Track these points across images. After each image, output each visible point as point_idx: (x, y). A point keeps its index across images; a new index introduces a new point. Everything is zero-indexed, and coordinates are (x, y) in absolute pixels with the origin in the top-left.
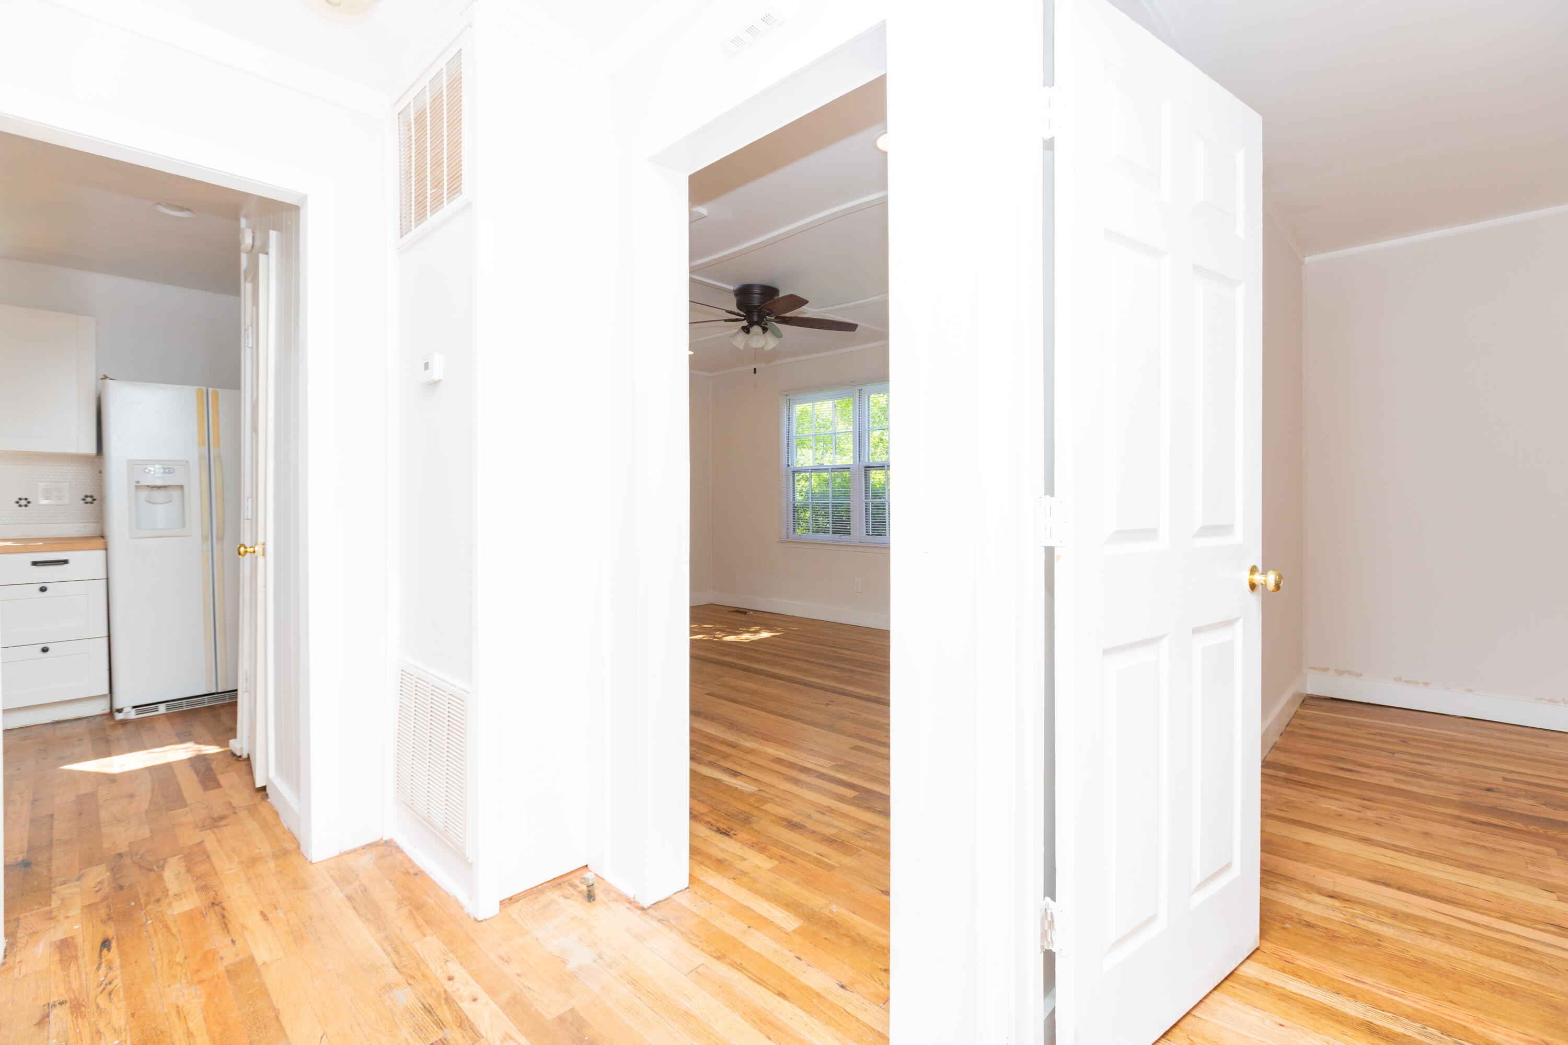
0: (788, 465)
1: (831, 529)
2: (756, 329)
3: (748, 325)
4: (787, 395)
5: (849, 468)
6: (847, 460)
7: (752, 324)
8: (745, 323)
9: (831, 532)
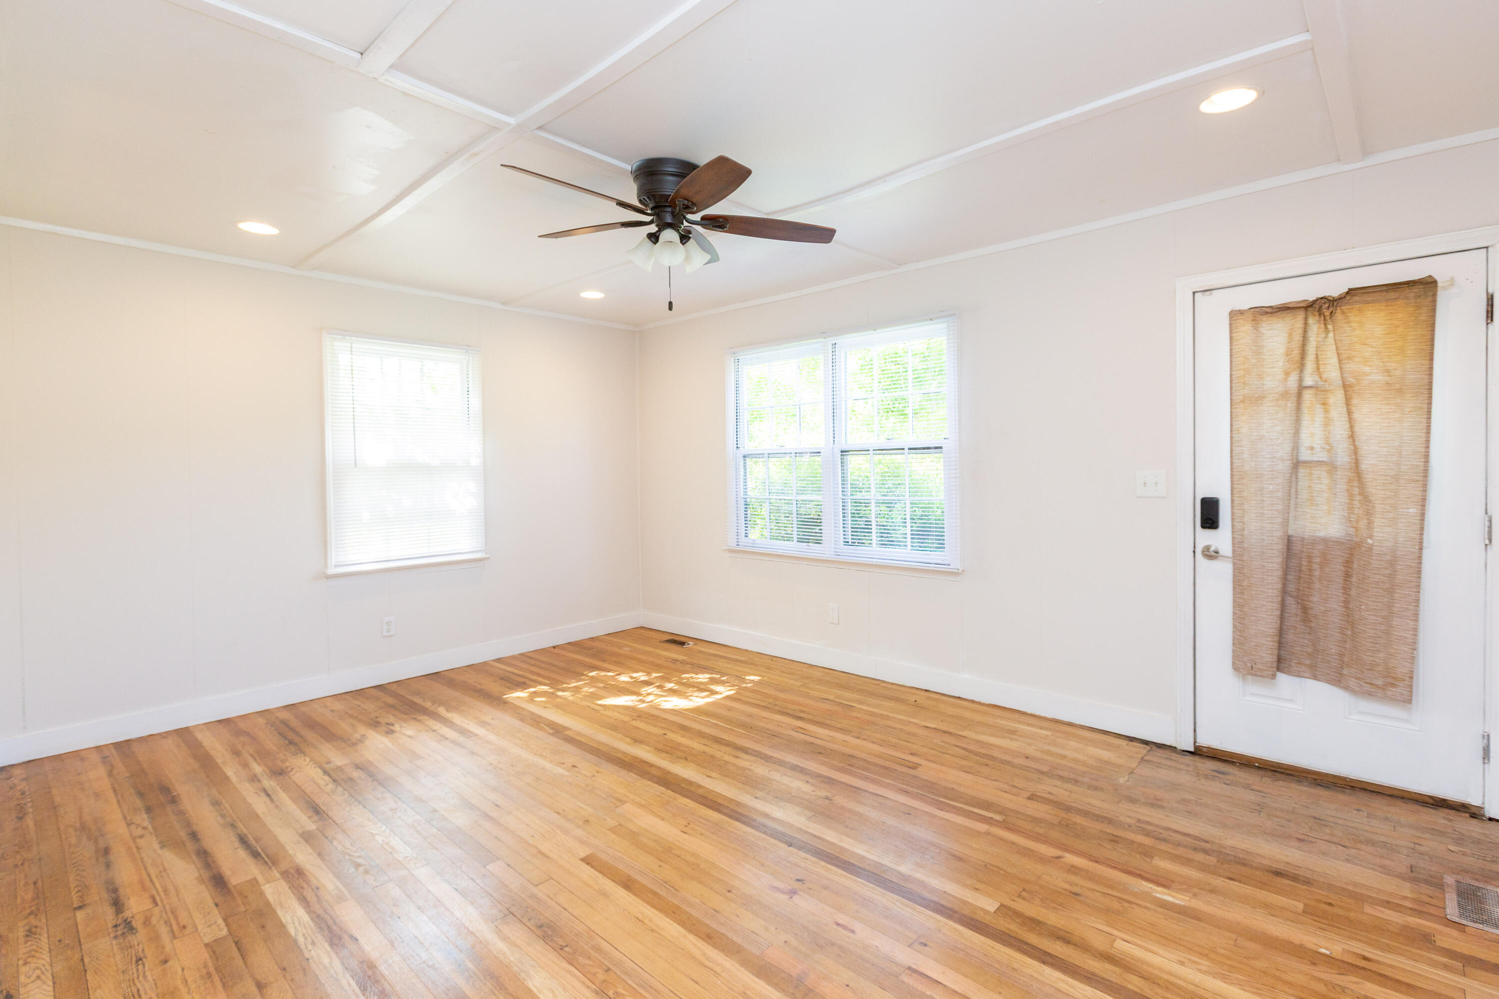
0: (737, 447)
1: (795, 536)
2: (669, 235)
3: (657, 231)
4: (734, 353)
5: (819, 453)
6: (817, 438)
7: (663, 226)
8: (653, 228)
9: (795, 539)
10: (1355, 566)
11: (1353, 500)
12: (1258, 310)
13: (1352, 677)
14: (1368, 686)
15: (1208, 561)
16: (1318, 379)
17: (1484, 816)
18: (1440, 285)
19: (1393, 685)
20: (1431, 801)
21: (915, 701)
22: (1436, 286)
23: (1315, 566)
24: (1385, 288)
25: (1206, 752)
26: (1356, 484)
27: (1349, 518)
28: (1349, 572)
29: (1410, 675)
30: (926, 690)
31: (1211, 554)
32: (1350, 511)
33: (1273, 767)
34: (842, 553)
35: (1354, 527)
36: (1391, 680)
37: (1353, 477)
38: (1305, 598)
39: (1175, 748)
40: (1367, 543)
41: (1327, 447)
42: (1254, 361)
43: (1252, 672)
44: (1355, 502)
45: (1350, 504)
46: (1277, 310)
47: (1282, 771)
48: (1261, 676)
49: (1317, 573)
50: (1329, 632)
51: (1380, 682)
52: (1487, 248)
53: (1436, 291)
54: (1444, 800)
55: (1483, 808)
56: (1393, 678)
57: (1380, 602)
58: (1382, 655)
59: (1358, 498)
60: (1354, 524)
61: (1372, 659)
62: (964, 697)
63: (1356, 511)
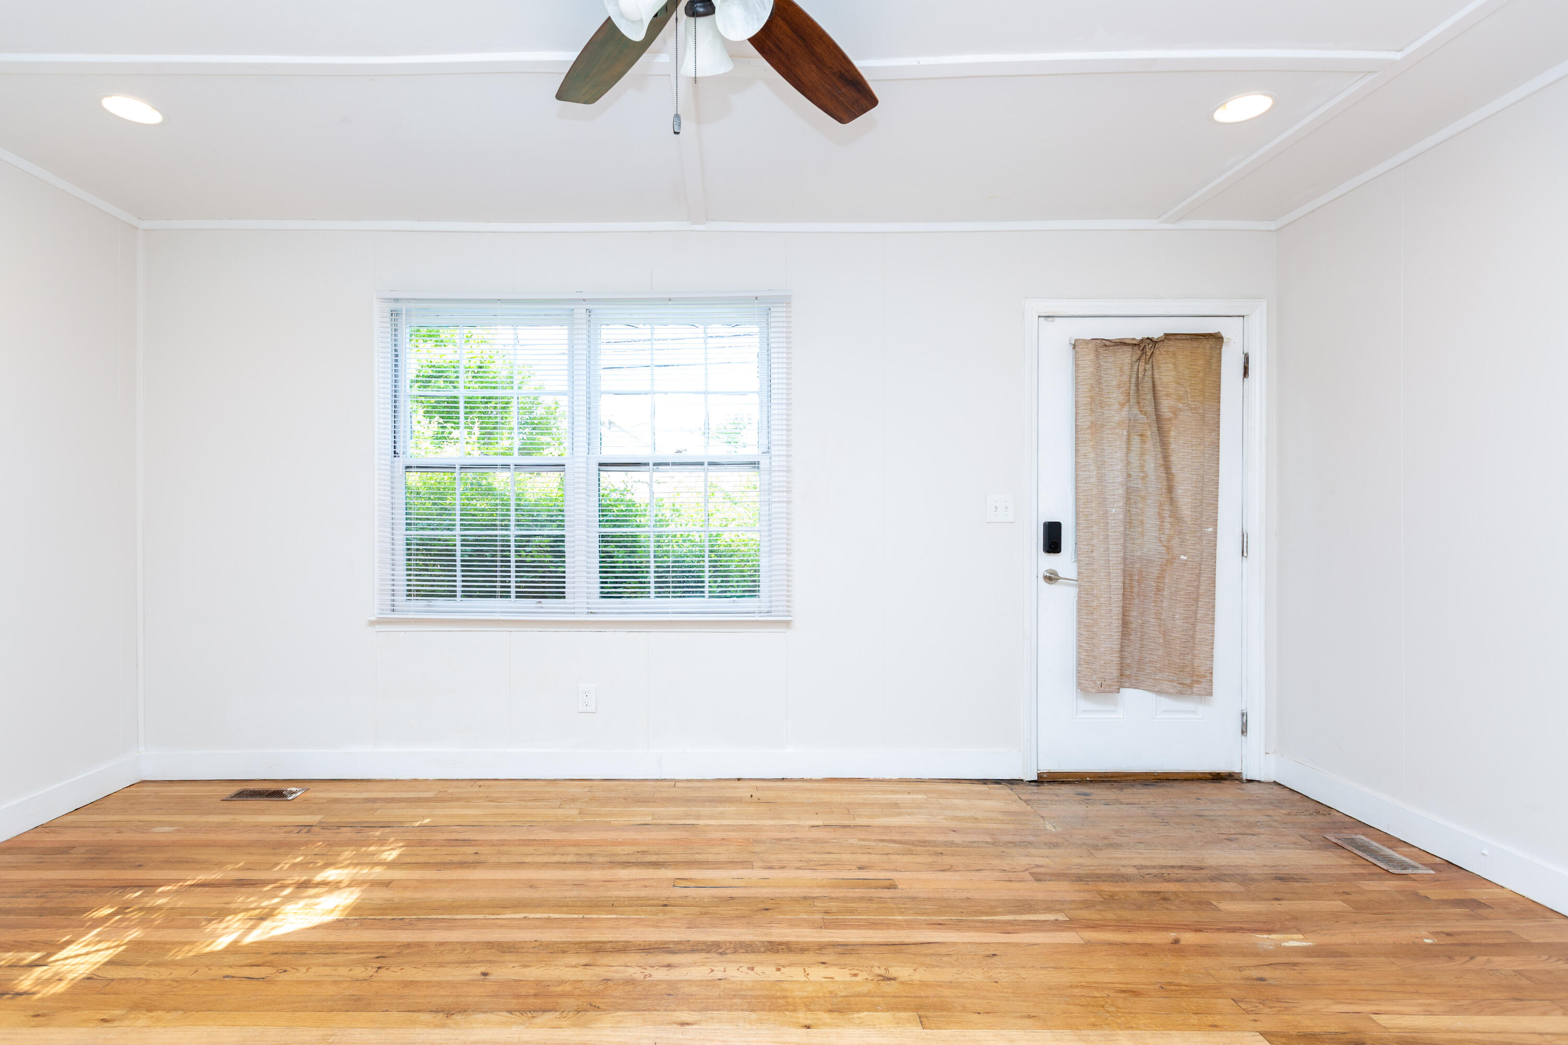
0: (395, 454)
5: (562, 466)
9: (513, 595)
10: (1167, 581)
11: (1164, 522)
12: (1098, 342)
13: (1164, 680)
14: (1181, 686)
15: (1049, 585)
16: (1138, 412)
17: (1242, 779)
18: (1225, 340)
19: (1198, 682)
20: (1210, 777)
21: (752, 796)
22: (1223, 341)
23: (1135, 583)
24: (1188, 337)
25: (1045, 778)
26: (1167, 507)
27: (1160, 538)
28: (1160, 586)
29: (1210, 671)
30: (739, 779)
31: (1051, 578)
32: (1161, 532)
33: (1101, 777)
34: (599, 608)
35: (1164, 546)
36: (1195, 678)
37: (1164, 501)
38: (1127, 614)
39: (1022, 780)
40: (1179, 559)
41: (1142, 475)
42: (1097, 390)
43: (1102, 689)
44: (1165, 524)
45: (1161, 526)
46: (1112, 344)
47: (1108, 779)
48: (1110, 692)
49: (1136, 590)
50: (1145, 643)
51: (1188, 681)
52: (1243, 316)
53: (1222, 346)
54: (1219, 774)
55: (1241, 773)
56: (1198, 676)
57: (1190, 610)
58: (1189, 657)
59: (1168, 520)
60: (1165, 543)
61: (1183, 661)
62: (789, 777)
63: (1167, 532)
